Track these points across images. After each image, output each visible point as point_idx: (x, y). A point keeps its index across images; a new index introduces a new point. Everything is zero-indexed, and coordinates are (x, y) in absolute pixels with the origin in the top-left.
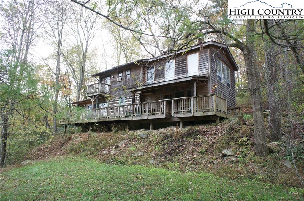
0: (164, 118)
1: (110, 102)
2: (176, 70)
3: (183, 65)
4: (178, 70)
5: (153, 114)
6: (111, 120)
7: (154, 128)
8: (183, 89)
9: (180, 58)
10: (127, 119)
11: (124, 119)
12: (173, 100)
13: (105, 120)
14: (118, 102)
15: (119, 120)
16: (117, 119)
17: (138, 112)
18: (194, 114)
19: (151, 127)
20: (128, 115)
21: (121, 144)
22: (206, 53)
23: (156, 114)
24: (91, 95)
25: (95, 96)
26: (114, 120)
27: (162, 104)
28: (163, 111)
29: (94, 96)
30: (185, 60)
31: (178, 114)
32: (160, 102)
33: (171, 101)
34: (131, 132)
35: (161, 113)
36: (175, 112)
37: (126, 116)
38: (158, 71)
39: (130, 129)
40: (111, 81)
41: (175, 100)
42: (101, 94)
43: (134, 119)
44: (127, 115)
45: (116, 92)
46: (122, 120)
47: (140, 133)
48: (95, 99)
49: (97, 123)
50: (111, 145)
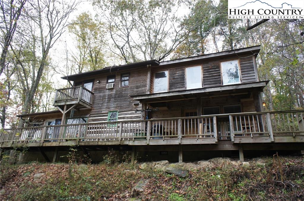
0: (215, 143)
1: (90, 117)
2: (204, 80)
3: (215, 73)
4: (207, 79)
6: (104, 144)
8: (218, 106)
9: (210, 65)
10: (137, 143)
11: (131, 143)
12: (230, 116)
13: (91, 144)
14: (107, 118)
15: (121, 144)
16: (117, 143)
18: (274, 139)
19: (181, 158)
20: (141, 136)
22: (250, 60)
24: (63, 104)
25: (69, 106)
26: (110, 144)
29: (67, 105)
30: (219, 67)
31: (242, 138)
34: (143, 166)
35: (203, 136)
36: (236, 135)
37: (135, 138)
38: (174, 79)
39: (140, 161)
40: (94, 87)
42: (80, 103)
43: (151, 144)
44: (138, 136)
45: (102, 104)
46: (127, 145)
48: (70, 111)
49: (73, 147)
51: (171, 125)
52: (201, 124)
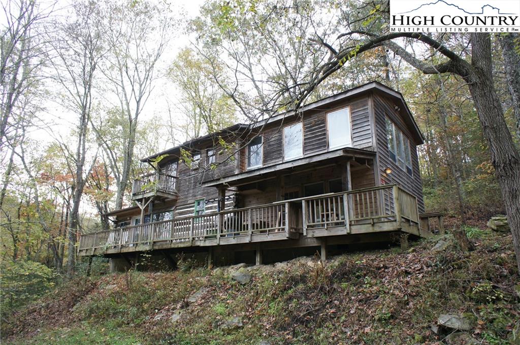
0: (286, 239)
1: (176, 210)
2: (305, 143)
3: (318, 132)
4: (309, 142)
5: (261, 232)
6: (176, 246)
7: (265, 262)
8: (322, 180)
9: (313, 119)
10: (208, 243)
11: (202, 244)
12: (303, 201)
13: (165, 247)
14: (193, 210)
15: (193, 245)
16: (188, 245)
17: (231, 228)
18: (350, 228)
19: (258, 259)
20: (211, 235)
21: (195, 298)
22: (365, 106)
23: (269, 230)
24: (140, 197)
25: (147, 199)
26: (183, 245)
27: (280, 211)
28: (284, 224)
29: (145, 198)
30: (324, 122)
31: (315, 230)
32: (275, 206)
33: (300, 203)
34: (217, 271)
35: (279, 230)
36: (308, 226)
37: (206, 237)
38: (270, 146)
39: (216, 264)
40: (179, 168)
41: (307, 201)
42: (159, 194)
43: (222, 243)
44: (209, 235)
45: (188, 191)
46: (199, 246)
47: (236, 271)
48: (148, 206)
49: (148, 252)
50: (175, 301)
51: (268, 213)
52: (280, 213)
